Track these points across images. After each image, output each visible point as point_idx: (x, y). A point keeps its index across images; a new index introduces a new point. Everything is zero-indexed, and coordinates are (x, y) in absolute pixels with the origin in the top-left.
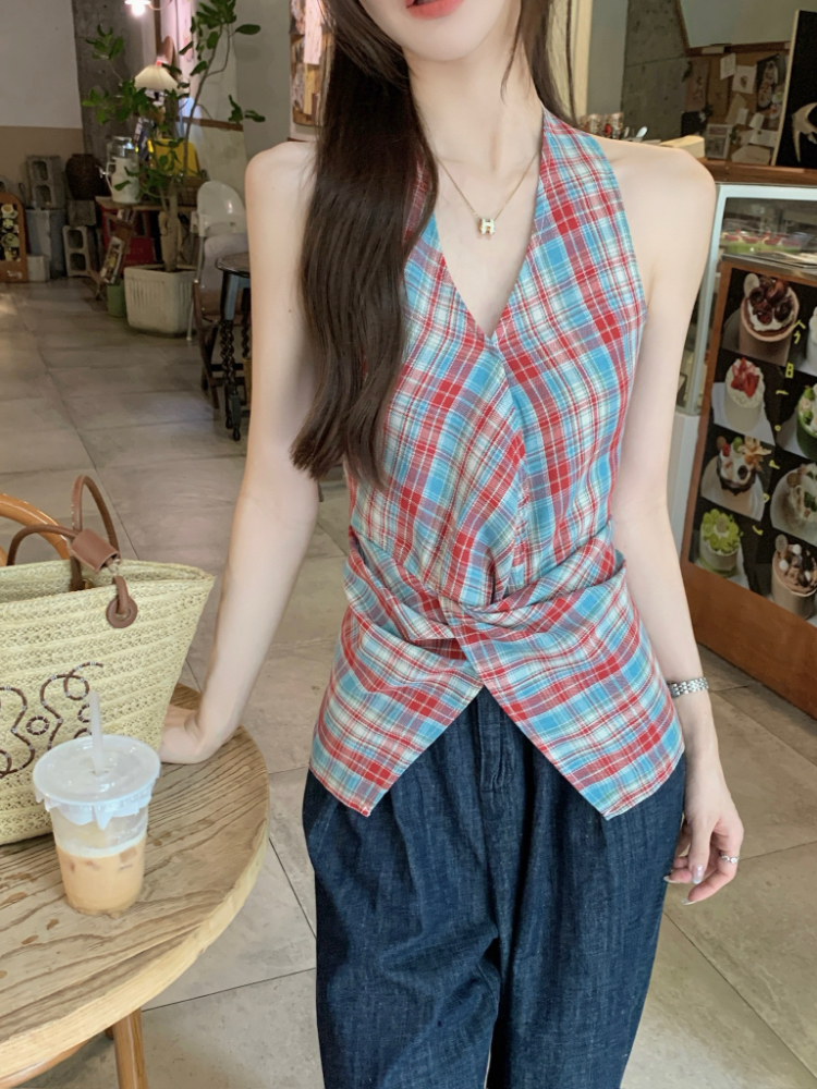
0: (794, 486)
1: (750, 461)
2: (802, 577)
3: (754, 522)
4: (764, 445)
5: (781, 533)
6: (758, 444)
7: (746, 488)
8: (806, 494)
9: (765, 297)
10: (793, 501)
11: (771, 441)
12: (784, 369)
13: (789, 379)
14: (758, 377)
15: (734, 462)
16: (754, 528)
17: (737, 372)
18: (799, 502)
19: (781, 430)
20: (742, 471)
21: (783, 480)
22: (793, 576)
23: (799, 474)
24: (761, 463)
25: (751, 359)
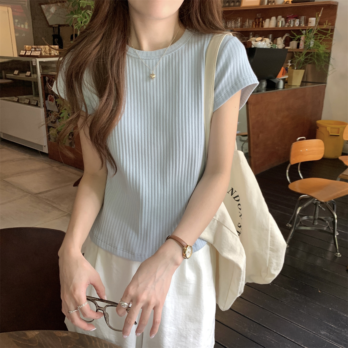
1: (55, 116)
6: (56, 112)
7: (56, 122)
9: (50, 81)
11: (58, 111)
14: (53, 98)
15: (52, 117)
17: (49, 98)
20: (54, 119)
24: (57, 116)
25: (51, 94)
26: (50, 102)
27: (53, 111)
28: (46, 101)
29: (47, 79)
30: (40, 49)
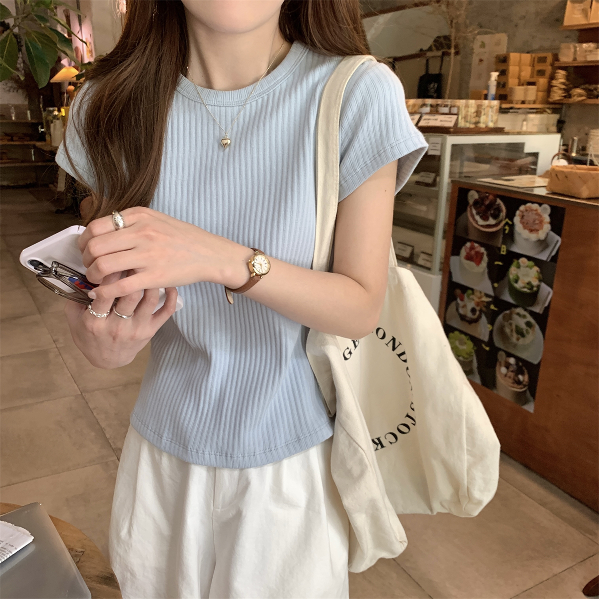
0: (508, 321)
1: (478, 304)
2: (516, 379)
3: (483, 342)
4: (487, 295)
5: (500, 349)
6: (483, 294)
7: (476, 321)
8: (517, 327)
9: (483, 204)
10: (508, 330)
11: (491, 293)
12: (499, 249)
13: (503, 255)
14: (483, 254)
15: (468, 305)
16: (483, 346)
17: (468, 250)
18: (512, 331)
19: (498, 286)
20: (473, 311)
21: (500, 317)
22: (510, 377)
23: (511, 314)
24: (485, 307)
25: (477, 242)
26: (469, 262)
27: (472, 290)
28: (454, 259)
29: (472, 196)
30: (455, 110)
